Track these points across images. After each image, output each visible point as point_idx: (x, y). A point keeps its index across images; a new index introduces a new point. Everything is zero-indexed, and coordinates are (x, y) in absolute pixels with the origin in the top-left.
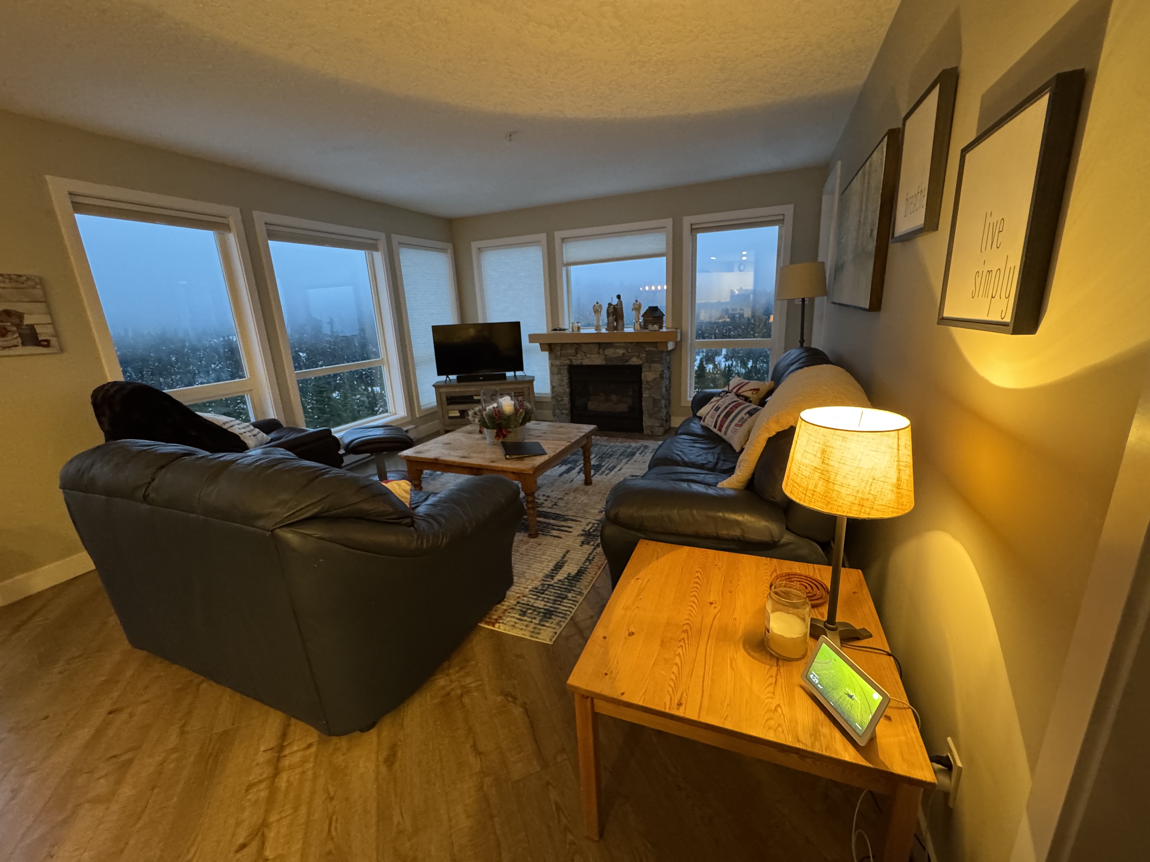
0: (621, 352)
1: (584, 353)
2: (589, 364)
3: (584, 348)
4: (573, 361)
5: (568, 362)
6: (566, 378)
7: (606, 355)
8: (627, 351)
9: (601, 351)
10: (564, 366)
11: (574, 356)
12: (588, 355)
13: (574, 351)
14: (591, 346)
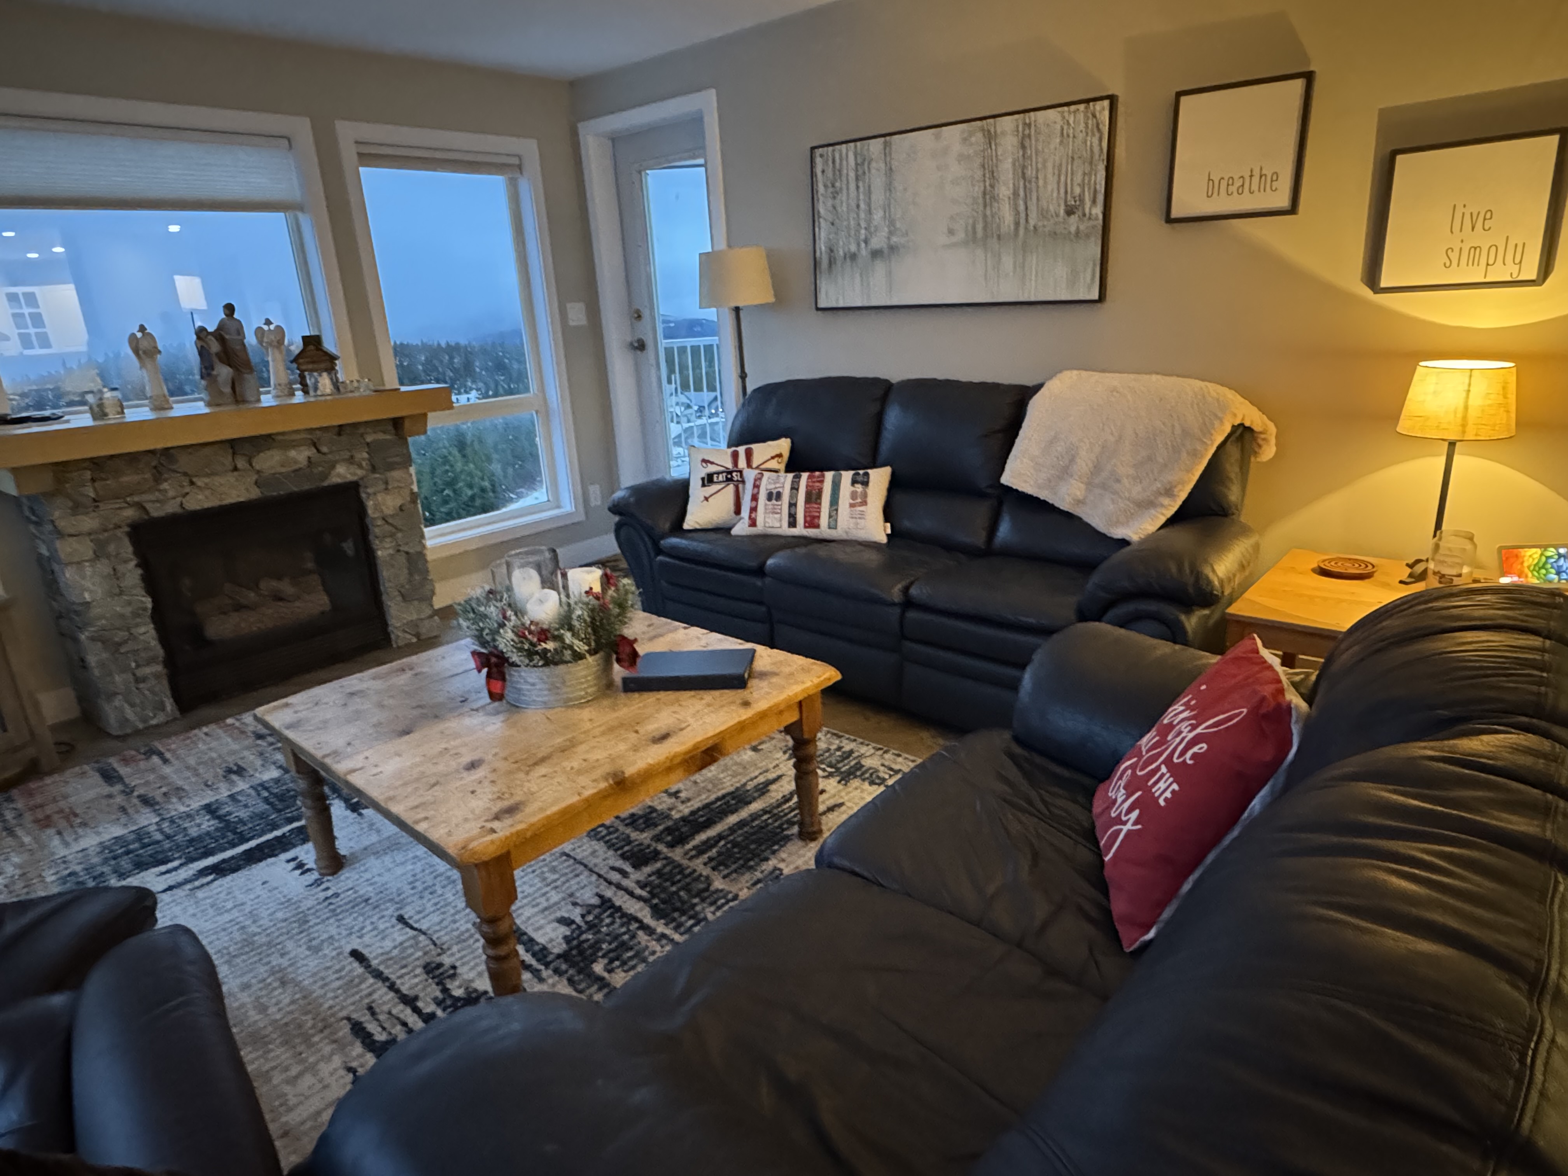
0: (301, 456)
1: (185, 474)
2: (207, 505)
3: (184, 462)
4: (148, 506)
5: (130, 513)
6: (133, 564)
7: (258, 472)
8: (318, 451)
9: (241, 463)
10: (117, 527)
11: (150, 490)
12: (199, 482)
13: (148, 476)
14: (207, 451)
